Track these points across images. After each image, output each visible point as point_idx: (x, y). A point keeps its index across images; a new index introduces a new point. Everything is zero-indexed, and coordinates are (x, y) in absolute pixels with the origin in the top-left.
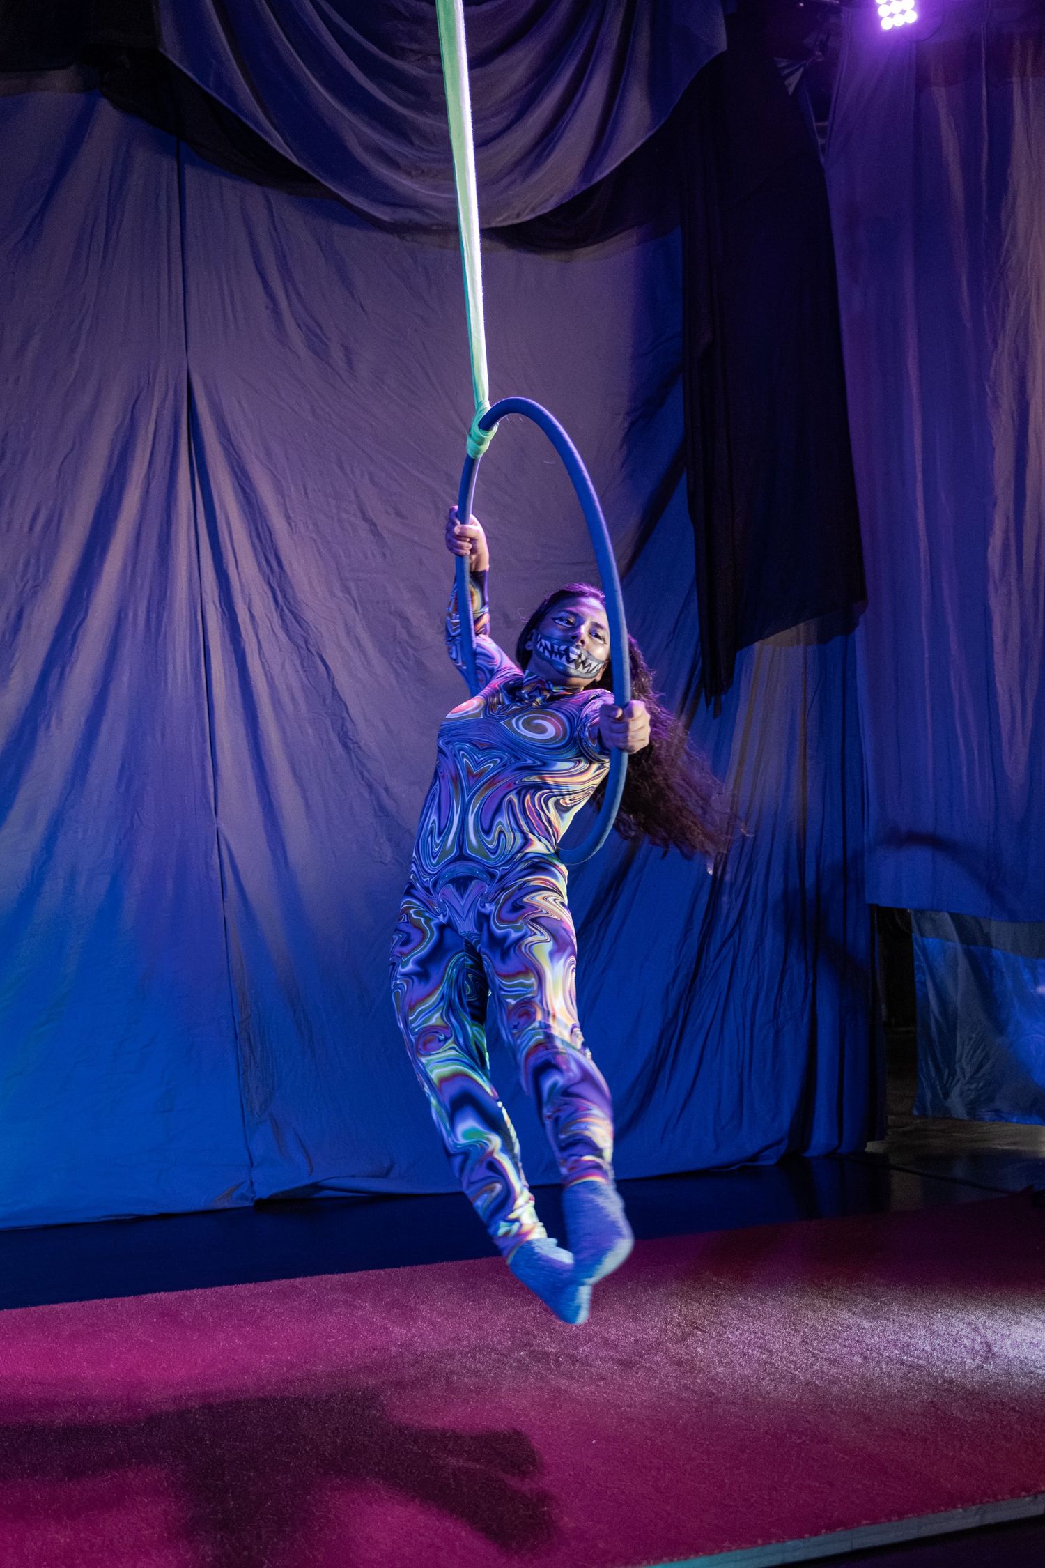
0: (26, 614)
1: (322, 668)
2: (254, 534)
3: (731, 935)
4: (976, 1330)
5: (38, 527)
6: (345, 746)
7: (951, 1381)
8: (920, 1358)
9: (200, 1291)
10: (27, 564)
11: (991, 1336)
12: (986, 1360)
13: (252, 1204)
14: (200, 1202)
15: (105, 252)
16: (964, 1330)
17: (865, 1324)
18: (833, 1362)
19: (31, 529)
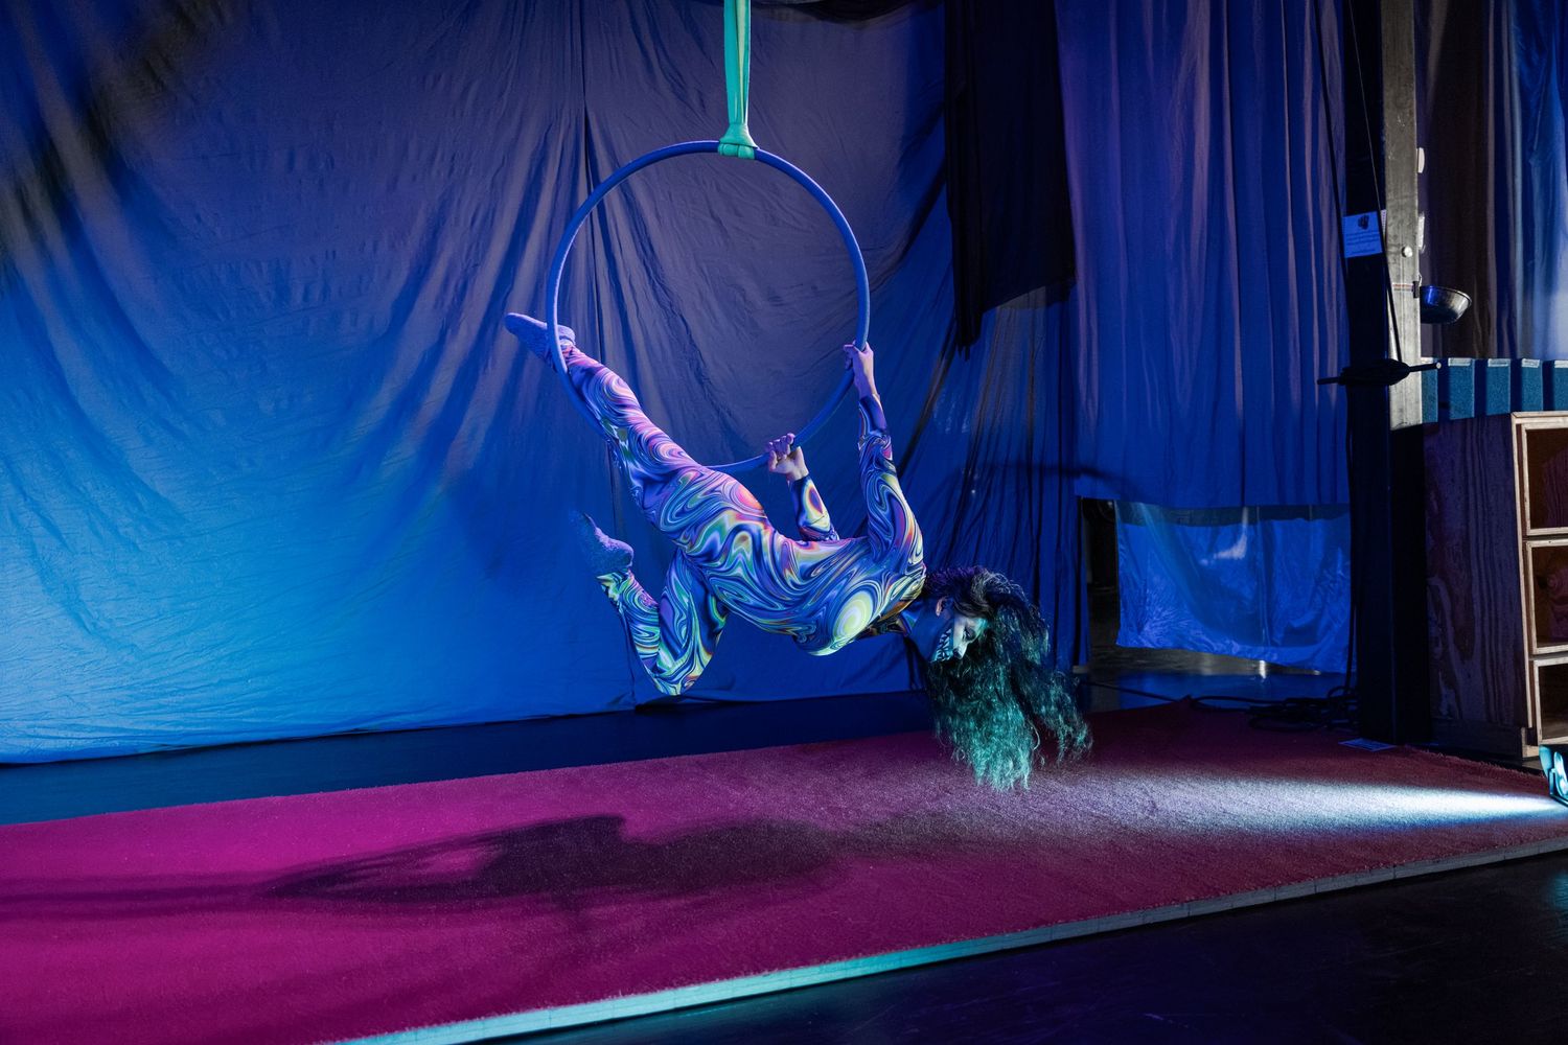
0: (469, 286)
1: (683, 326)
2: (633, 228)
3: (978, 517)
4: (1146, 793)
5: (477, 223)
6: (701, 383)
7: (1126, 828)
8: (1104, 812)
9: (595, 766)
10: (471, 247)
11: (1156, 797)
12: (1152, 813)
13: (632, 708)
14: (598, 706)
15: (525, 22)
16: (1138, 793)
17: (1067, 789)
18: (1042, 815)
19: (473, 223)
